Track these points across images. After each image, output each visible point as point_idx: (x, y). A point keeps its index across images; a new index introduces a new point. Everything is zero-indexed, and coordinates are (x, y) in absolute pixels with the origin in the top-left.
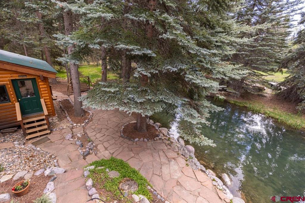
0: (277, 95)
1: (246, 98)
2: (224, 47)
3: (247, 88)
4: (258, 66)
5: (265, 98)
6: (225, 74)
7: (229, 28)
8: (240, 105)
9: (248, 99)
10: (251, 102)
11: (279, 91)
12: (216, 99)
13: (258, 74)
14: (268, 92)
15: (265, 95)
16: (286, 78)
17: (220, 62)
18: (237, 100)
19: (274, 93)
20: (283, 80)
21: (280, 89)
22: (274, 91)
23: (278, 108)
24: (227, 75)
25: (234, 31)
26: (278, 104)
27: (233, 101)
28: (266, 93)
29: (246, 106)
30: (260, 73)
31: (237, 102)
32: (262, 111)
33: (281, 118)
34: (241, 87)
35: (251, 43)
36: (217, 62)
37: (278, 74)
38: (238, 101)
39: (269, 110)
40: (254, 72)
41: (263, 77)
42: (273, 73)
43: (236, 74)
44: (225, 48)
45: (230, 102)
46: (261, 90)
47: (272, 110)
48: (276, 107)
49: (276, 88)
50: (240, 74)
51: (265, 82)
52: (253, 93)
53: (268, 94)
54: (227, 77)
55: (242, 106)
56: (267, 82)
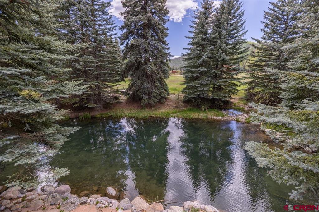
0: (129, 99)
1: (108, 108)
2: (45, 64)
3: (106, 99)
4: (105, 79)
5: (122, 104)
6: (64, 92)
7: (49, 44)
8: (106, 116)
9: (111, 108)
10: (113, 111)
11: (129, 96)
12: (83, 119)
13: (110, 85)
14: (123, 98)
15: (121, 101)
16: (129, 85)
17: (45, 81)
18: (102, 113)
19: (126, 98)
20: (127, 87)
21: (129, 94)
22: (126, 96)
23: (132, 108)
24: (66, 93)
25: (55, 48)
26: (131, 106)
27: (99, 114)
28: (122, 99)
29: (111, 115)
30: (111, 85)
31: (102, 114)
32: (124, 115)
33: (136, 115)
34: (101, 100)
35: (91, 60)
36: (40, 81)
37: (123, 83)
38: (104, 113)
39: (127, 112)
40: (107, 84)
41: (114, 88)
42: (120, 83)
43: (77, 90)
44: (47, 65)
45: (97, 116)
46: (116, 98)
47: (129, 112)
48: (131, 108)
49: (126, 94)
50: (80, 89)
51: (117, 91)
52: (111, 102)
53: (123, 100)
54: (68, 94)
55: (108, 117)
56: (118, 90)
